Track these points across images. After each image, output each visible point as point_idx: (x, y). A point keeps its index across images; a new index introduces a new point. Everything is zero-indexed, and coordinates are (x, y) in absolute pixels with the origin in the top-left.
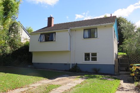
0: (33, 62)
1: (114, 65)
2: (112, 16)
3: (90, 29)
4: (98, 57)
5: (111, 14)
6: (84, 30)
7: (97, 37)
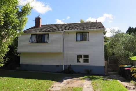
0: (20, 63)
1: (104, 66)
2: (98, 22)
3: (82, 33)
4: (90, 59)
5: (97, 20)
6: (77, 33)
7: (89, 41)
